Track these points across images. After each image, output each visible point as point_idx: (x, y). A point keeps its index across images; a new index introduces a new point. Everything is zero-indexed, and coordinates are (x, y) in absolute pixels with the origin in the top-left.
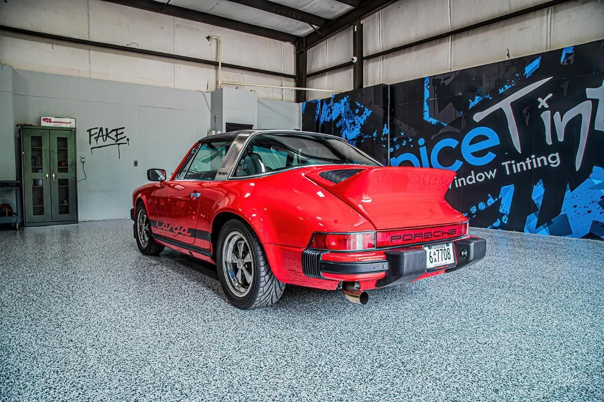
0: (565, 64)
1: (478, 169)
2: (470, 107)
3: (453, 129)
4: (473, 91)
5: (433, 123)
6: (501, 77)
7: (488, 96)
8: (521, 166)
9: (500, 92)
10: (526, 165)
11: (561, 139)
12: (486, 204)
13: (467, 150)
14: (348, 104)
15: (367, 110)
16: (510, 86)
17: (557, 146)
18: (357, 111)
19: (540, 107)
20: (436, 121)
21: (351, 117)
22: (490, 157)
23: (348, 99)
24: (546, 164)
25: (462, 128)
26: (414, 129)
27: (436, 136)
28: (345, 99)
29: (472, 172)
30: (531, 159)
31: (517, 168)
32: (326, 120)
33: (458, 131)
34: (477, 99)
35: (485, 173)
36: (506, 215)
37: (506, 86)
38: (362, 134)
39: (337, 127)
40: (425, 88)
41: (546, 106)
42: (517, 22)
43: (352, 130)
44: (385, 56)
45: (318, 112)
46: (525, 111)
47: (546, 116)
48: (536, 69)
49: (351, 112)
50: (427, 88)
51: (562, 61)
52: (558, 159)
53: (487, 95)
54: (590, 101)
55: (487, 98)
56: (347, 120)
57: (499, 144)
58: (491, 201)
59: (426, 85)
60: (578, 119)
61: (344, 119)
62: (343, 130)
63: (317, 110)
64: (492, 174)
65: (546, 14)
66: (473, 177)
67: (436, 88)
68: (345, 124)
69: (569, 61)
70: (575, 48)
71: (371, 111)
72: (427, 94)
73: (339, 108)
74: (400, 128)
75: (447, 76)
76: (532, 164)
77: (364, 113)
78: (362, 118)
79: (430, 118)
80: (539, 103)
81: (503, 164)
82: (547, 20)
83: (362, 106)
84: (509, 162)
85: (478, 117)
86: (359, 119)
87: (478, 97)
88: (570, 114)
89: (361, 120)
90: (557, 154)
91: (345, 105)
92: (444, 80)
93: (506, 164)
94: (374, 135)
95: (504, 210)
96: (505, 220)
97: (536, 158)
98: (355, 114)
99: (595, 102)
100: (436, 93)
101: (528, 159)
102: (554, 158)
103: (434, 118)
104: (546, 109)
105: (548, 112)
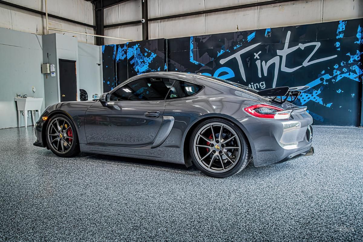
0: (267, 37)
2: (218, 56)
3: (208, 68)
4: (219, 47)
5: (196, 64)
6: (235, 40)
7: (228, 50)
9: (235, 49)
11: (266, 74)
14: (139, 49)
15: (153, 54)
16: (240, 46)
17: (264, 78)
18: (146, 54)
19: (255, 58)
20: (197, 62)
21: (142, 58)
23: (139, 46)
24: (259, 87)
25: (213, 67)
26: (184, 67)
27: (198, 71)
28: (137, 46)
30: (251, 85)
32: (121, 59)
33: (211, 69)
34: (222, 52)
37: (238, 45)
38: (150, 69)
39: (131, 63)
40: (191, 43)
41: (258, 58)
42: (242, 11)
43: (142, 66)
44: (162, 20)
45: (115, 53)
46: (247, 60)
47: (258, 63)
48: (253, 38)
49: (142, 54)
50: (192, 43)
51: (265, 35)
52: (264, 85)
53: (227, 49)
54: (279, 57)
55: (227, 51)
56: (138, 59)
57: (234, 76)
59: (191, 41)
60: (273, 65)
61: (137, 59)
62: (136, 66)
63: (114, 51)
65: (256, 9)
67: (197, 43)
68: (137, 62)
69: (269, 36)
70: (272, 29)
71: (155, 55)
72: (192, 47)
73: (132, 52)
74: (175, 66)
75: (204, 37)
77: (151, 55)
78: (150, 59)
79: (194, 61)
80: (255, 56)
82: (257, 12)
83: (149, 51)
85: (222, 62)
86: (148, 59)
87: (222, 51)
88: (270, 62)
89: (149, 60)
90: (264, 82)
91: (136, 50)
92: (202, 39)
94: (158, 70)
97: (253, 84)
98: (144, 56)
99: (281, 57)
100: (198, 46)
101: (249, 85)
102: (262, 84)
103: (197, 61)
104: (258, 59)
105: (259, 61)
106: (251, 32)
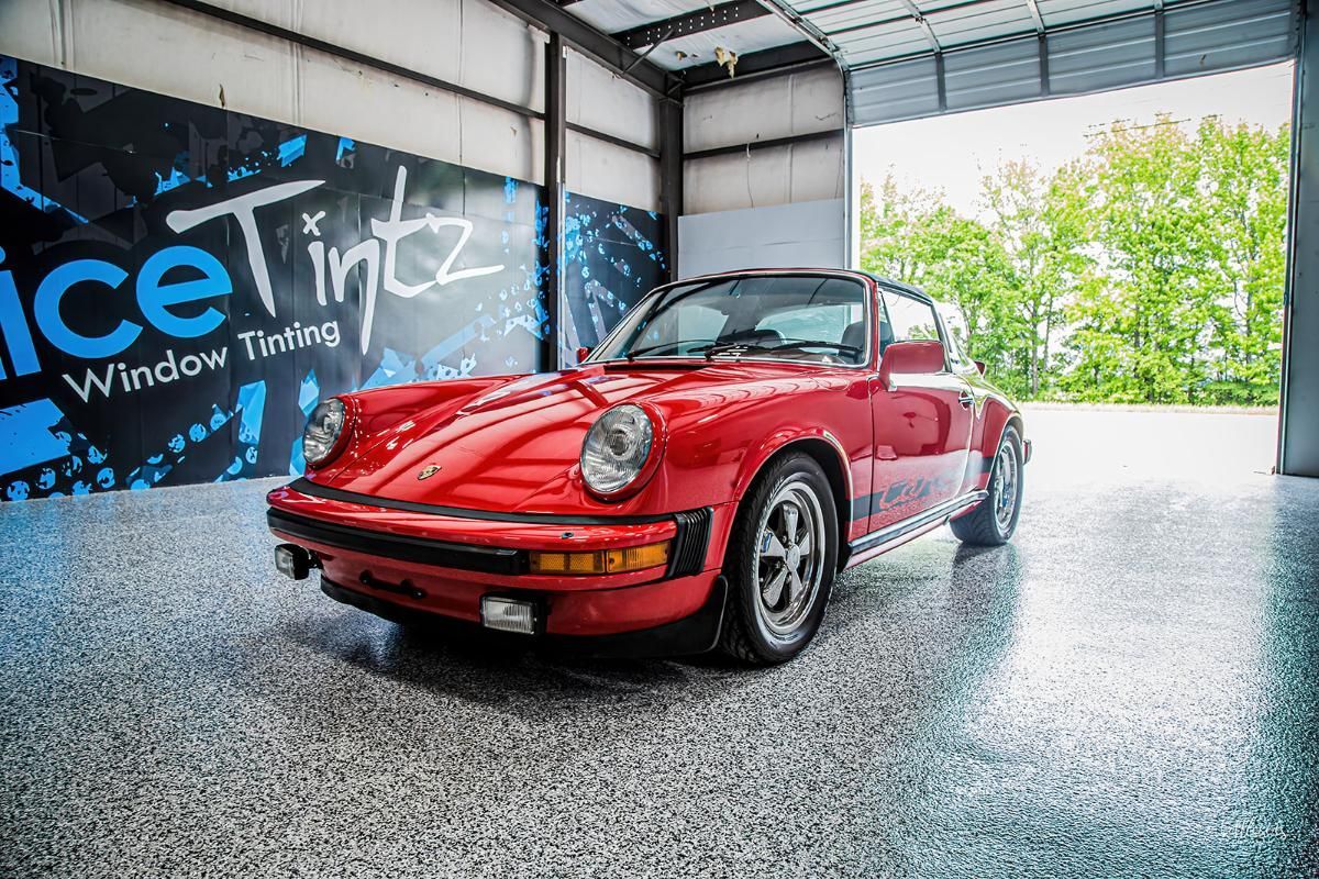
0: (343, 166)
1: (183, 347)
2: (159, 191)
3: (106, 236)
4: (163, 154)
5: (36, 205)
6: (232, 147)
7: (203, 179)
8: (276, 343)
9: (231, 179)
10: (286, 340)
11: (340, 298)
12: (208, 428)
13: (153, 299)
16: (251, 173)
17: (336, 311)
19: (306, 231)
20: (47, 202)
22: (213, 319)
24: (317, 340)
25: (136, 240)
27: (48, 245)
29: (170, 353)
30: (293, 329)
31: (269, 346)
33: (123, 243)
34: (176, 179)
35: (202, 355)
36: (253, 445)
37: (243, 169)
41: (317, 233)
46: (280, 233)
47: (316, 250)
48: (297, 155)
50: (11, 92)
51: (338, 158)
52: (337, 334)
53: (201, 175)
54: (376, 241)
55: (200, 182)
57: (231, 291)
58: (219, 420)
59: (7, 83)
60: (362, 266)
64: (218, 359)
65: (289, 52)
66: (172, 365)
67: (45, 105)
69: (347, 163)
70: (357, 143)
72: (11, 112)
75: (82, 85)
76: (295, 338)
79: (26, 189)
80: (305, 223)
81: (240, 336)
82: (292, 65)
84: (252, 333)
85: (180, 221)
87: (179, 174)
88: (353, 256)
90: (335, 323)
92: (73, 92)
93: (246, 336)
95: (248, 436)
96: (251, 456)
97: (301, 329)
99: (383, 244)
100: (47, 121)
101: (288, 329)
102: (330, 331)
103: (43, 195)
104: (317, 239)
105: (320, 245)
106: (293, 132)
